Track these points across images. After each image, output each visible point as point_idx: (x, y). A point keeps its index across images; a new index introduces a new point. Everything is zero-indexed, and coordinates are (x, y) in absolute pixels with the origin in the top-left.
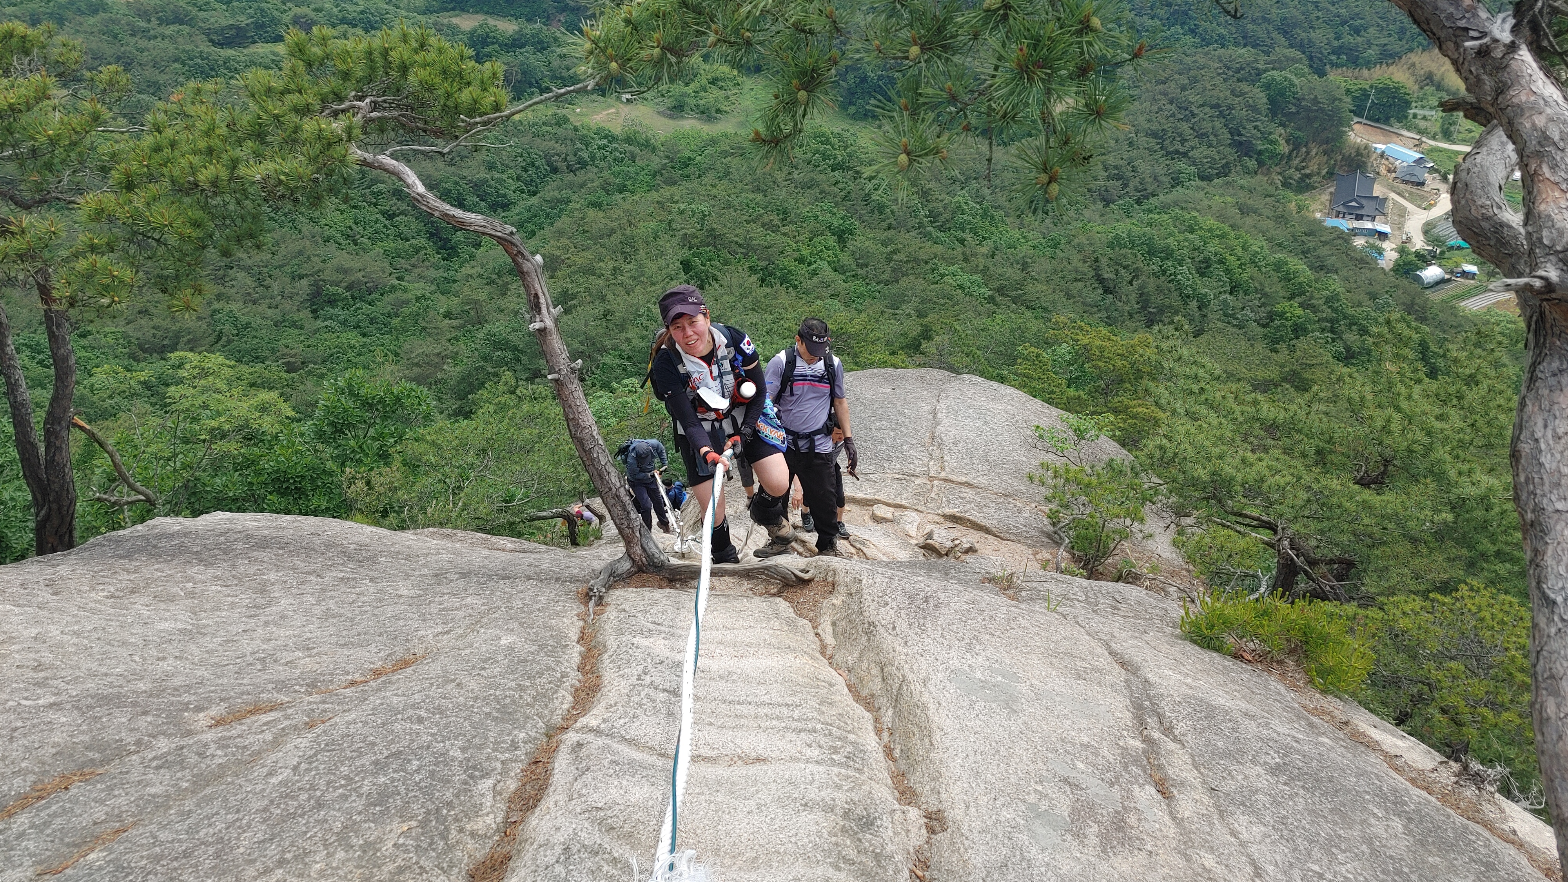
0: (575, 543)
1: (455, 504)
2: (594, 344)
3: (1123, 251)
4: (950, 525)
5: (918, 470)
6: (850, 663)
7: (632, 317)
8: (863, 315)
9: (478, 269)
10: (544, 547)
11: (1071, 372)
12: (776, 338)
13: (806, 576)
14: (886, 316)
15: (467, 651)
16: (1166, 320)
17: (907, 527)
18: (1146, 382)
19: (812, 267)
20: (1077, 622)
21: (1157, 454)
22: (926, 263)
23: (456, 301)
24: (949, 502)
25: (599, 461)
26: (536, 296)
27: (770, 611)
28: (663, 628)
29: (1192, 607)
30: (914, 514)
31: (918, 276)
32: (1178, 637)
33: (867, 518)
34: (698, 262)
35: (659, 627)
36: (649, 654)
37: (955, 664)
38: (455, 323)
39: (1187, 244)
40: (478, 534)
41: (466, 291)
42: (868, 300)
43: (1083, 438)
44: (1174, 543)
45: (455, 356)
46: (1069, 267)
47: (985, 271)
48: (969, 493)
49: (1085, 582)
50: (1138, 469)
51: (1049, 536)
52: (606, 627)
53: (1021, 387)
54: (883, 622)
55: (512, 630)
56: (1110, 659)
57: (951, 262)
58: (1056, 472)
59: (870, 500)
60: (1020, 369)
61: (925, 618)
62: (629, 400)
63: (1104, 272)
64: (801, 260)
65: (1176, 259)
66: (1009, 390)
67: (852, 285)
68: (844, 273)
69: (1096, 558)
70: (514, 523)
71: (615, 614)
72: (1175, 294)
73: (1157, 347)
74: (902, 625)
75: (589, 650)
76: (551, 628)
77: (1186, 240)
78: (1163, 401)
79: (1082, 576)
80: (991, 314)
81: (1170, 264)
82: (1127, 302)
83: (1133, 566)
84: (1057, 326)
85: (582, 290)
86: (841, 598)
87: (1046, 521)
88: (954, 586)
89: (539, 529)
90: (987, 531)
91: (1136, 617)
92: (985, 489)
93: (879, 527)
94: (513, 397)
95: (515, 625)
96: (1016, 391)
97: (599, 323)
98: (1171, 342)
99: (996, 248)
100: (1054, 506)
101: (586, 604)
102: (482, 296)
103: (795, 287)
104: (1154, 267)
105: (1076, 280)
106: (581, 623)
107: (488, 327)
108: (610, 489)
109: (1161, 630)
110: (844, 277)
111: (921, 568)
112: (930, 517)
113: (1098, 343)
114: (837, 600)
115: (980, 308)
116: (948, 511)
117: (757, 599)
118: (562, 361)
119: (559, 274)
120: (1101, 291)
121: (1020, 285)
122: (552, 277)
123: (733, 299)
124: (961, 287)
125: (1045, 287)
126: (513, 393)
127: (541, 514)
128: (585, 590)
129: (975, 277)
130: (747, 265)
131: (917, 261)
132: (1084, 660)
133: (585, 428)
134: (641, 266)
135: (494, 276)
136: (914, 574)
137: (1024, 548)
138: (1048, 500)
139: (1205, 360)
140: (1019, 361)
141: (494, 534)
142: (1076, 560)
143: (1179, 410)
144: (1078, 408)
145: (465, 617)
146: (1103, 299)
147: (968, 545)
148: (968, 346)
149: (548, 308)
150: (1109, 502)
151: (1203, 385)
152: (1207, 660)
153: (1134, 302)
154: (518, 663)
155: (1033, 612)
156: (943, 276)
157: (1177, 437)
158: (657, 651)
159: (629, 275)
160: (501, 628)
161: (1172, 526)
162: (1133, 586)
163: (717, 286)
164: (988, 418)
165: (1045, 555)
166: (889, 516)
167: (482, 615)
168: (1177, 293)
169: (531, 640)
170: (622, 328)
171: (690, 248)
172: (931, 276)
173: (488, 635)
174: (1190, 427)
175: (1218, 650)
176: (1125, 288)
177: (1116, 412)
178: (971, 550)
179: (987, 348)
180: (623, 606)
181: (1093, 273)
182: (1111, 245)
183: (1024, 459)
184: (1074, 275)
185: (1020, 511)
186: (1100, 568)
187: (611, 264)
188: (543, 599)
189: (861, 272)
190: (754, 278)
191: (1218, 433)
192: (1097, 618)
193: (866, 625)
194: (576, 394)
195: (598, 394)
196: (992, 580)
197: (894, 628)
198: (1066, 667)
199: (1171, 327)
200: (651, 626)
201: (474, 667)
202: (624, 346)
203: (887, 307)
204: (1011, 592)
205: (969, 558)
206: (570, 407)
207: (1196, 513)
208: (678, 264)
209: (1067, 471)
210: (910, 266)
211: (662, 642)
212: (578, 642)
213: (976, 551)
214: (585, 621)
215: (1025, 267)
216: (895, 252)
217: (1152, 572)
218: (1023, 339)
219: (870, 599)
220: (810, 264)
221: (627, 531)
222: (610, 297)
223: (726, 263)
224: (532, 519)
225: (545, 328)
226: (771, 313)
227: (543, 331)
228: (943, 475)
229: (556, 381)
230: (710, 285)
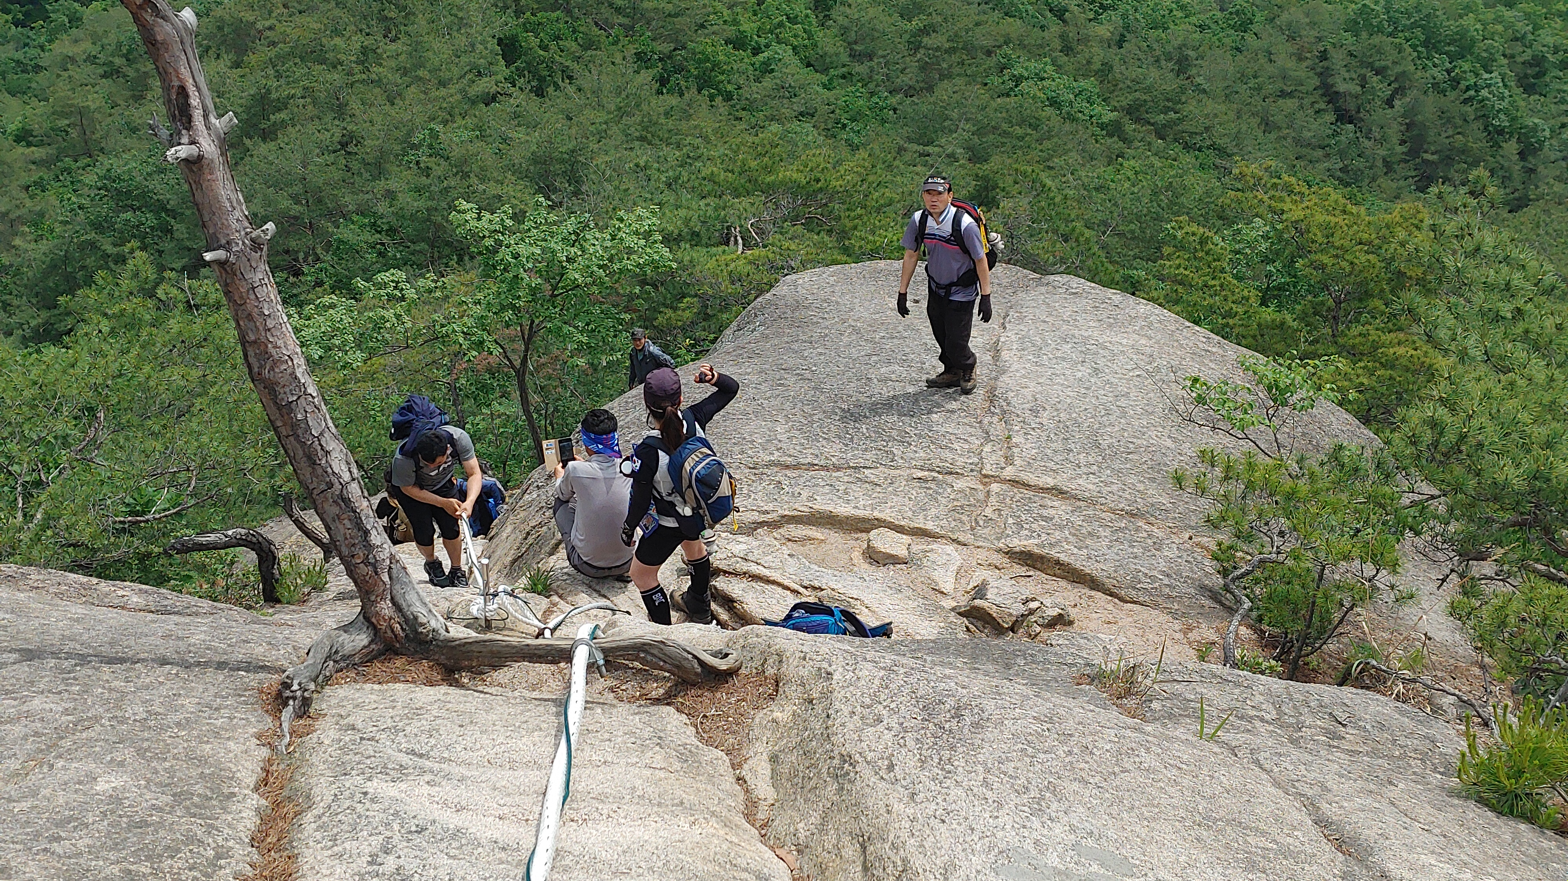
0: (271, 597)
1: (28, 517)
2: (320, 201)
3: (1376, 40)
4: (1022, 570)
5: (960, 461)
6: (802, 835)
7: (397, 148)
8: (863, 154)
9: (87, 47)
10: (206, 604)
11: (1269, 275)
12: (685, 196)
13: (723, 665)
14: (907, 157)
15: (25, 805)
16: (1457, 178)
17: (937, 575)
18: (1412, 296)
19: (761, 57)
20: (1257, 762)
21: (1428, 436)
22: (989, 53)
23: (41, 108)
24: (1019, 525)
25: (308, 428)
26: (183, 91)
27: (647, 732)
28: (428, 764)
29: (1483, 735)
30: (950, 548)
31: (971, 79)
32: (1452, 793)
33: (857, 556)
34: (534, 42)
35: (421, 762)
36: (396, 814)
37: (1009, 837)
38: (38, 153)
39: (1500, 28)
40: (72, 576)
41: (62, 89)
42: (873, 125)
43: (1285, 404)
44: (1453, 611)
45: (37, 220)
46: (1270, 69)
47: (1104, 72)
48: (1059, 509)
49: (1278, 685)
50: (1391, 462)
51: (1214, 596)
52: (314, 759)
53: (1170, 302)
54: (870, 756)
55: (121, 764)
56: (1314, 832)
57: (1037, 51)
58: (1228, 468)
59: (864, 520)
60: (1168, 266)
61: (952, 748)
62: (389, 314)
63: (1338, 80)
64: (738, 43)
65: (1478, 59)
66: (1142, 307)
67: (840, 94)
68: (825, 71)
69: (1304, 639)
70: (148, 555)
71: (333, 734)
72: (1475, 126)
73: (1433, 228)
74: (907, 762)
75: (277, 805)
76: (203, 761)
77: (1498, 20)
78: (1443, 334)
79: (1272, 672)
80: (1114, 158)
81: (1466, 66)
82: (1382, 141)
83: (1373, 654)
84: (1244, 185)
85: (299, 92)
86: (790, 708)
87: (1210, 565)
88: (1020, 687)
89: (202, 568)
90: (1093, 584)
91: (1374, 753)
92: (1091, 502)
93: (881, 572)
94: (150, 303)
95: (127, 753)
96: (1158, 310)
97: (331, 158)
98: (1461, 219)
99: (1127, 28)
100: (1225, 537)
101: (276, 713)
102: (94, 100)
103: (728, 97)
104: (1435, 72)
105: (1283, 94)
106: (265, 752)
107: (106, 162)
108: (330, 485)
109: (1420, 779)
110: (825, 79)
111: (958, 654)
112: (982, 555)
113: (1321, 217)
114: (781, 713)
115: (1092, 146)
116: (1017, 543)
117: (623, 709)
118: (235, 225)
119: (252, 59)
120: (1330, 117)
121: (1173, 102)
122: (237, 65)
123: (603, 116)
124: (1054, 103)
125: (1223, 108)
126: (151, 294)
127: (203, 539)
128: (276, 687)
129: (1083, 83)
130: (632, 50)
131: (969, 49)
132: (1264, 833)
133: (281, 361)
134: (417, 47)
135: (118, 61)
136: (942, 664)
137: (1164, 618)
138: (1213, 524)
139: (1526, 255)
140: (1167, 250)
141: (107, 578)
142: (1267, 642)
143: (1472, 352)
144: (1280, 347)
145: (25, 738)
146: (1336, 134)
147: (1055, 612)
148: (1068, 221)
149: (206, 116)
150: (1332, 529)
151: (1520, 303)
152: (1508, 837)
153: (1395, 140)
154: (129, 829)
155: (1168, 739)
156: (1018, 80)
157: (1465, 403)
158: (413, 808)
159: (393, 63)
160: (97, 758)
161: (1454, 576)
162: (1370, 694)
163: (571, 90)
164: (1101, 362)
165: (1207, 632)
166: (902, 552)
167: (61, 733)
168: (1480, 124)
169: (160, 784)
170: (378, 170)
171: (518, 13)
172: (996, 80)
173: (71, 773)
174: (1493, 383)
175: (1530, 818)
176: (1379, 115)
177: (1353, 354)
178: (1060, 621)
179: (1105, 223)
180: (350, 720)
181: (1316, 82)
182: (1352, 27)
183: (1169, 443)
184: (1280, 85)
185: (1158, 546)
186: (1313, 660)
187: (357, 41)
188: (189, 703)
189: (860, 69)
190: (646, 76)
191: (1547, 399)
192: (1295, 754)
193: (836, 762)
194: (261, 292)
195: (327, 300)
196: (1097, 678)
197: (891, 767)
198: (1227, 847)
199: (1463, 190)
200: (405, 759)
201: (37, 835)
202: (382, 208)
203: (910, 140)
204: (1130, 702)
205: (1056, 636)
206: (250, 317)
207: (1499, 552)
208: (493, 45)
209: (1251, 467)
210: (955, 58)
211: (426, 789)
212: (256, 789)
213: (1071, 623)
214: (272, 747)
215: (1182, 66)
216: (925, 31)
217: (1411, 668)
218: (1175, 207)
219: (846, 710)
220: (756, 51)
221: (363, 569)
222: (355, 105)
223: (589, 44)
224: (187, 548)
225: (200, 158)
226: (678, 146)
227: (194, 164)
228: (1009, 472)
229: (222, 264)
230: (557, 87)
